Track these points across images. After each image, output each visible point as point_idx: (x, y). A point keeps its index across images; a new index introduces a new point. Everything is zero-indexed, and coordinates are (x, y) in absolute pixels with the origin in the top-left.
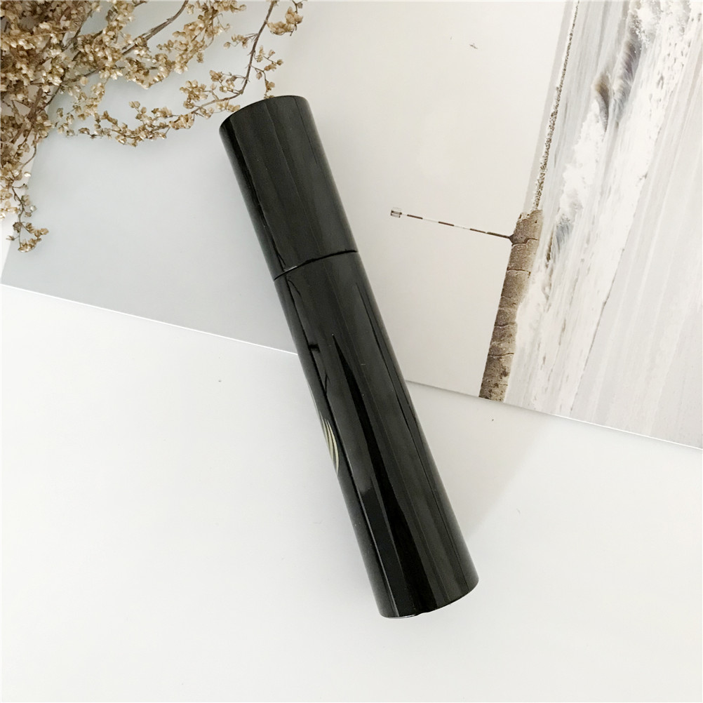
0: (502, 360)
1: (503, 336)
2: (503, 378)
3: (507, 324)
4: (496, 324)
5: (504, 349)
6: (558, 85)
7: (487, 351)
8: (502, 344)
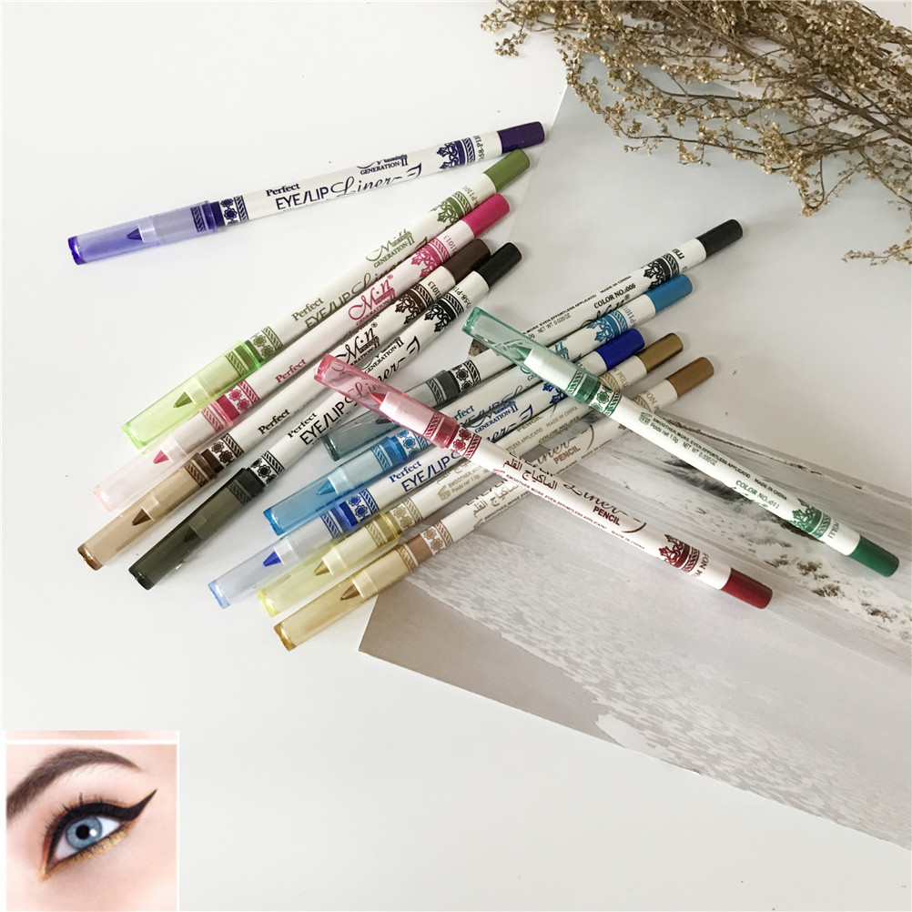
6: (702, 431)
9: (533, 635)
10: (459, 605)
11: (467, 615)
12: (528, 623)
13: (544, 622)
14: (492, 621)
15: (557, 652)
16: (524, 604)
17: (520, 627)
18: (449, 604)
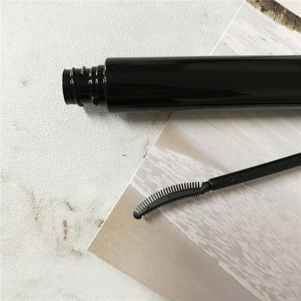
0: (272, 12)
1: (288, 19)
2: (260, 8)
3: (295, 24)
4: (297, 17)
5: (279, 16)
7: (281, 4)
8: (283, 15)
9: (246, 268)
10: (186, 228)
11: (192, 239)
12: (245, 258)
13: (258, 259)
14: (212, 249)
15: (264, 288)
16: (244, 240)
17: (237, 260)
18: (178, 226)
